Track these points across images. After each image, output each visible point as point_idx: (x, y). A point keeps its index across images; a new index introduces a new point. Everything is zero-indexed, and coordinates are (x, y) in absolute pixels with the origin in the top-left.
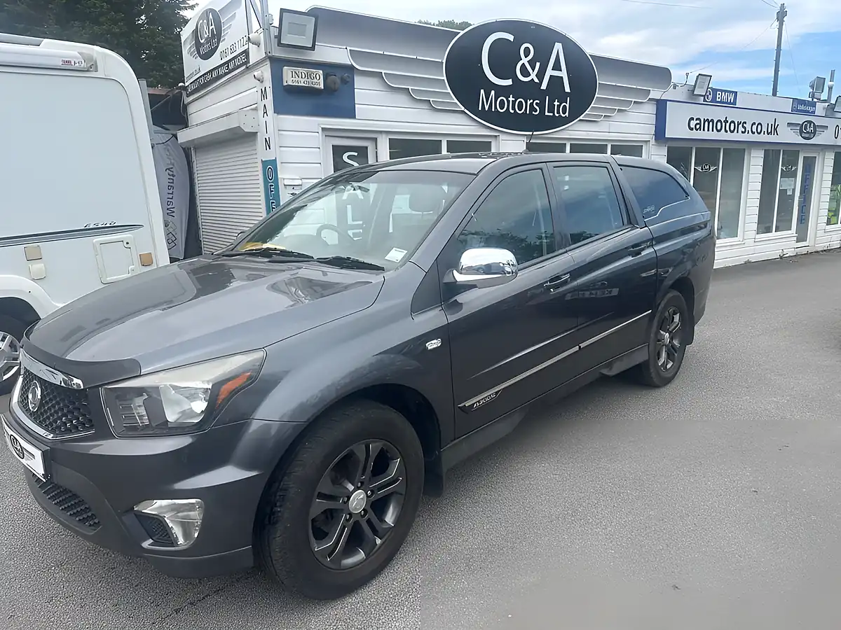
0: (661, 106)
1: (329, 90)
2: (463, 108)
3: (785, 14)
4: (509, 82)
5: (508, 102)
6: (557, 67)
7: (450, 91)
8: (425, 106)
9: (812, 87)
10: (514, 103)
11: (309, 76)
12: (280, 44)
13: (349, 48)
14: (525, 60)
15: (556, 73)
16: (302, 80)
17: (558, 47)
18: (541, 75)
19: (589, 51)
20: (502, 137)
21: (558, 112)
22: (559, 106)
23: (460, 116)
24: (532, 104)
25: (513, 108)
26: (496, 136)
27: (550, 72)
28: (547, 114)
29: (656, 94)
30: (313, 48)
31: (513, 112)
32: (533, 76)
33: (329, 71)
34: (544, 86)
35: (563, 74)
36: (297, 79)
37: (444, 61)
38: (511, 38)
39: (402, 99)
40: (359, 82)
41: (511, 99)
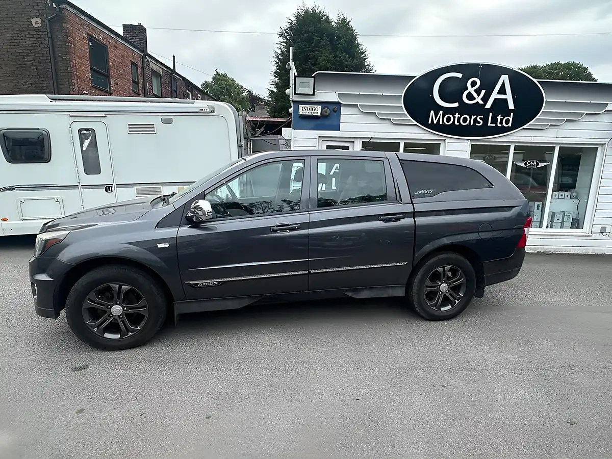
1: (323, 116)
2: (415, 123)
4: (455, 105)
5: (454, 118)
6: (502, 91)
7: (406, 112)
8: (387, 122)
10: (459, 118)
11: (312, 109)
12: (295, 94)
13: (337, 93)
15: (501, 96)
16: (308, 112)
17: (505, 78)
20: (449, 140)
21: (501, 124)
22: (502, 119)
24: (475, 118)
25: (459, 121)
26: (444, 140)
27: (495, 95)
28: (489, 124)
30: (314, 94)
31: (458, 124)
32: (479, 99)
33: (324, 105)
34: (488, 106)
35: (509, 96)
36: (305, 111)
37: (403, 95)
38: (460, 75)
39: (372, 119)
40: (343, 109)
41: (457, 116)
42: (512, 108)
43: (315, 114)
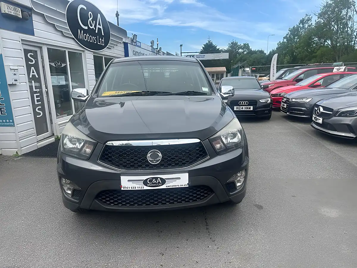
0: (126, 45)
2: (73, 37)
3: (118, 15)
4: (86, 28)
5: (87, 36)
6: (99, 24)
7: (69, 28)
9: (151, 43)
10: (89, 37)
11: (15, 10)
14: (90, 19)
16: (12, 12)
17: (99, 16)
18: (95, 26)
20: (86, 52)
21: (101, 43)
22: (101, 40)
23: (73, 40)
24: (94, 38)
25: (89, 40)
26: (84, 51)
27: (98, 26)
28: (98, 43)
29: (124, 40)
31: (89, 41)
32: (93, 27)
33: (25, 10)
34: (97, 32)
35: (101, 27)
36: (10, 10)
37: (66, 13)
38: (86, 8)
39: (51, 29)
40: (35, 18)
41: (88, 35)
42: (103, 34)
43: (19, 16)
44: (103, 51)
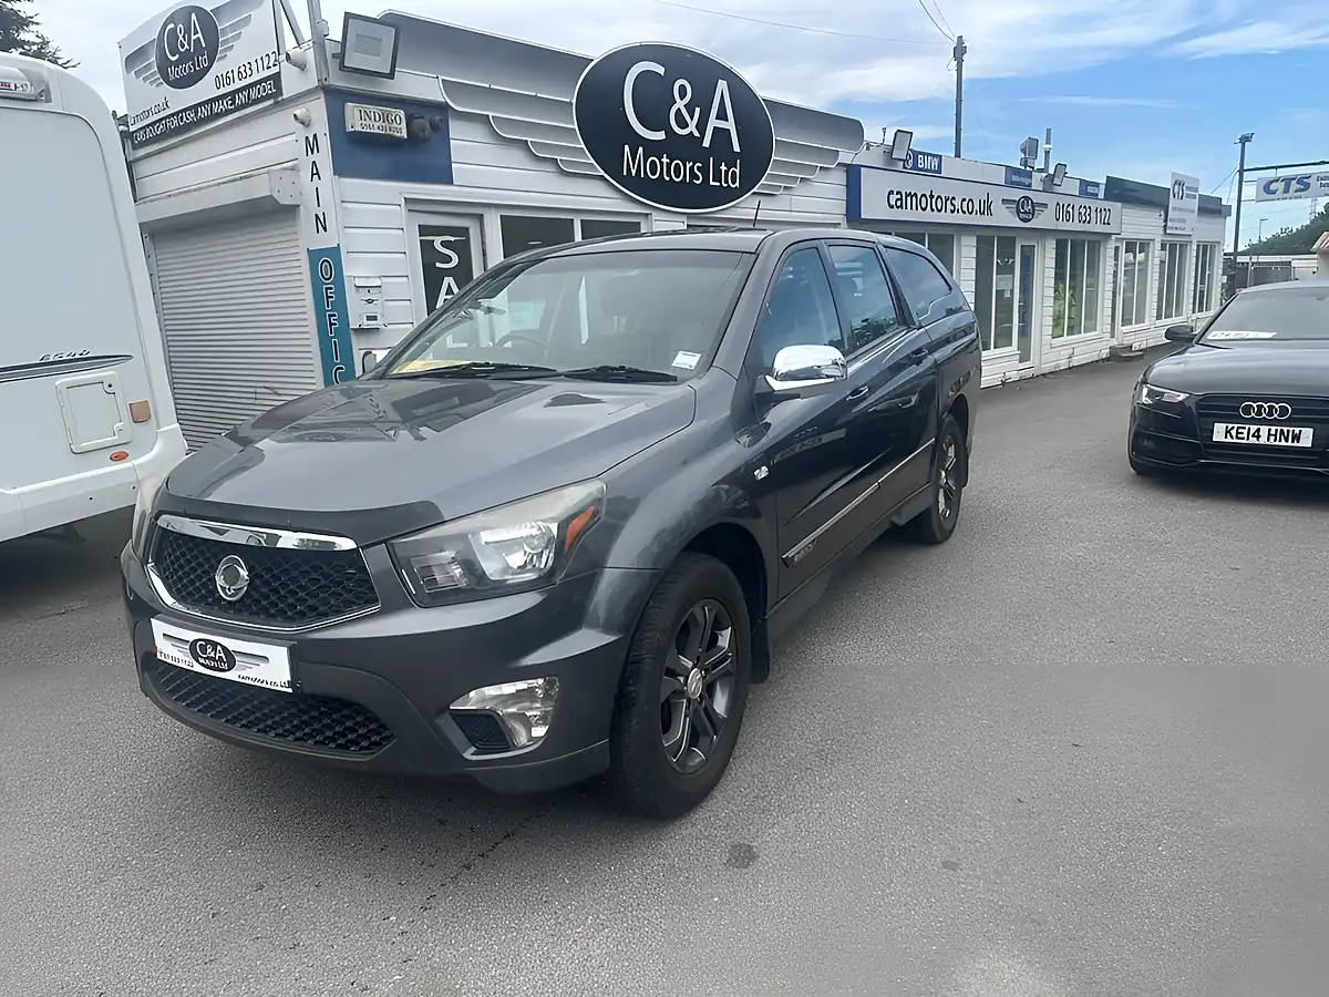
0: (853, 174)
1: (414, 140)
2: (602, 173)
3: (964, 50)
4: (661, 136)
5: (661, 163)
6: (722, 116)
7: (583, 146)
8: (550, 168)
9: (1024, 151)
10: (669, 165)
11: (385, 118)
12: (342, 67)
13: (441, 77)
14: (680, 104)
15: (722, 124)
16: (376, 125)
17: (722, 85)
18: (702, 126)
19: (761, 94)
20: (655, 215)
21: (726, 182)
22: (727, 172)
23: (599, 183)
24: (692, 168)
25: (669, 174)
26: (647, 214)
27: (713, 123)
28: (712, 183)
29: (845, 157)
30: (391, 75)
31: (668, 179)
32: (692, 128)
33: (415, 111)
34: (706, 144)
35: (730, 125)
36: (368, 122)
37: (574, 101)
38: (661, 70)
39: (517, 156)
40: (455, 128)
41: (665, 160)
42: (737, 149)
43: (395, 134)
44: (733, 206)
